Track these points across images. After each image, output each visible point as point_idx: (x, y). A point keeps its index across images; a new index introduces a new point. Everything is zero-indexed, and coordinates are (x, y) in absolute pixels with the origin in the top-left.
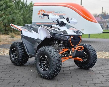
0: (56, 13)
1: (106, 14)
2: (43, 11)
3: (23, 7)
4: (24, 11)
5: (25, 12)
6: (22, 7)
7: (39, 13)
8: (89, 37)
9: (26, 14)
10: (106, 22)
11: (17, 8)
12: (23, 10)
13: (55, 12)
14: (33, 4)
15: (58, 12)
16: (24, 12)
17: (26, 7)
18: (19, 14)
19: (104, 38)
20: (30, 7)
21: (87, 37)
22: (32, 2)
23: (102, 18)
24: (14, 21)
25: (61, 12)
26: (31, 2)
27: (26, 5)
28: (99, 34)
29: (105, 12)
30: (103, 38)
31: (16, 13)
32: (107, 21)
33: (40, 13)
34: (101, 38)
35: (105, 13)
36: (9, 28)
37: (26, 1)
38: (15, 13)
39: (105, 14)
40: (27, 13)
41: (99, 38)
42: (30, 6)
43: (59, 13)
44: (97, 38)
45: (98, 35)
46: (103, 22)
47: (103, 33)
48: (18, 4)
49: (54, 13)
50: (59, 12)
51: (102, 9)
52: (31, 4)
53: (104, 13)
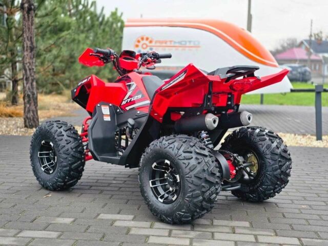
0: (177, 45)
1: (324, 39)
2: (147, 39)
3: (96, 26)
4: (96, 34)
5: (101, 39)
6: (93, 26)
7: (137, 43)
8: (262, 102)
9: (102, 43)
10: (323, 61)
11: (79, 27)
12: (94, 32)
13: (175, 42)
14: (119, 14)
15: (182, 41)
16: (98, 38)
17: (101, 23)
18: (87, 44)
19: (301, 105)
20: (112, 24)
21: (256, 103)
22: (116, 9)
23: (312, 51)
24: (73, 60)
25: (190, 42)
26: (114, 10)
27: (101, 19)
28: (282, 94)
29: (321, 32)
30: (297, 105)
31: (79, 41)
32: (324, 57)
33: (140, 44)
34: (293, 105)
35: (320, 35)
36: (61, 77)
37: (103, 9)
38: (77, 42)
39: (321, 40)
40: (105, 41)
41: (287, 105)
42: (111, 20)
43: (186, 44)
44: (281, 104)
45: (282, 96)
46: (313, 61)
47: (292, 91)
48: (83, 17)
49: (172, 43)
50: (186, 42)
51: (311, 26)
52: (114, 14)
53: (318, 35)
